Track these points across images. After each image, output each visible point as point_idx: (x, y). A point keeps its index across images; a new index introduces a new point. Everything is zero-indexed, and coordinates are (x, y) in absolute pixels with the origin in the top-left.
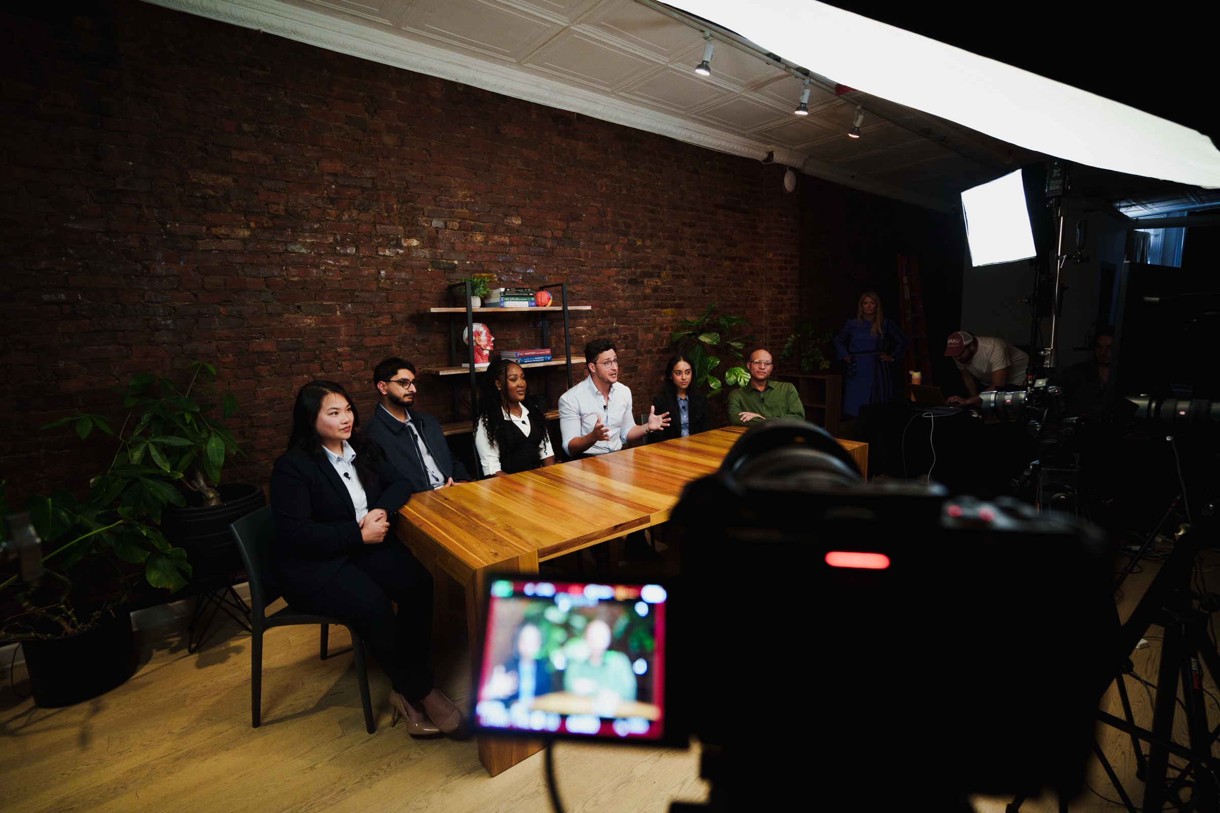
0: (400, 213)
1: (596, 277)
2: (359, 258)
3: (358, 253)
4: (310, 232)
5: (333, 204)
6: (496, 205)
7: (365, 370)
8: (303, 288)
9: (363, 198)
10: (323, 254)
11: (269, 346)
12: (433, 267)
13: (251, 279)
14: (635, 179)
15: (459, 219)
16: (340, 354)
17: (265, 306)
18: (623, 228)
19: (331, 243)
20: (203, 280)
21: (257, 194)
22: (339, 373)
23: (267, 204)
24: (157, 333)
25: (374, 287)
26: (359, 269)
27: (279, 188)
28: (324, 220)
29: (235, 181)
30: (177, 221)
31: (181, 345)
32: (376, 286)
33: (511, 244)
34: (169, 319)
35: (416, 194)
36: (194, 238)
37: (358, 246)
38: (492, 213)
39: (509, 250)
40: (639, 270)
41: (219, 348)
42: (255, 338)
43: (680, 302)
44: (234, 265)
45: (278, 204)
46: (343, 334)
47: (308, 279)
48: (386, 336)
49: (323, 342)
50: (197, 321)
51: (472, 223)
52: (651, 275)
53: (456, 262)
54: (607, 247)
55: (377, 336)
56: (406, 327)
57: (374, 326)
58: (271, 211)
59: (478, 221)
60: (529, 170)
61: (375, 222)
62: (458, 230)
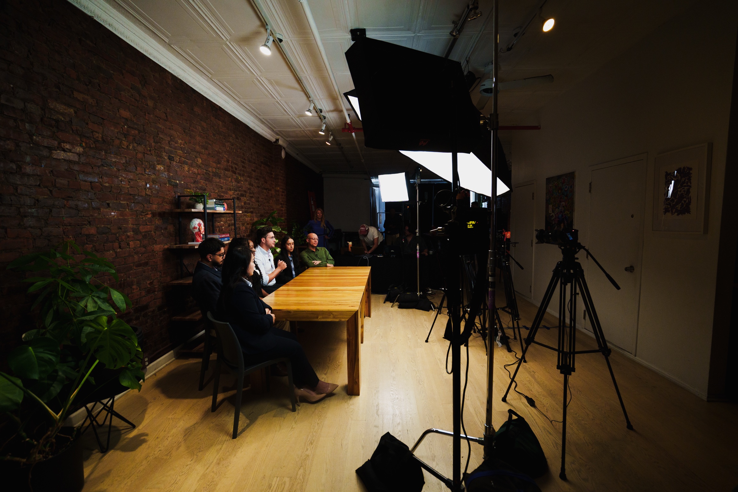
0: (155, 149)
1: (226, 195)
2: (137, 174)
3: (137, 171)
4: (114, 154)
5: (125, 138)
6: (192, 151)
7: (140, 247)
8: (110, 192)
9: (139, 137)
10: (120, 170)
11: (93, 231)
12: (169, 184)
13: (83, 182)
14: (238, 144)
15: (179, 156)
16: (128, 237)
17: (91, 202)
18: (235, 170)
19: (124, 163)
20: (55, 180)
21: (87, 124)
22: (128, 249)
23: (92, 132)
24: (25, 219)
25: (144, 194)
26: (138, 181)
27: (99, 123)
28: (121, 147)
29: (75, 112)
30: (40, 135)
31: (40, 229)
32: (144, 193)
34: (33, 208)
35: (161, 138)
36: (50, 149)
37: (136, 167)
38: (191, 155)
39: (197, 177)
40: (240, 193)
41: (64, 231)
42: (85, 224)
43: (252, 210)
44: (74, 171)
45: (98, 133)
46: (130, 223)
47: (113, 185)
48: (149, 225)
49: (121, 229)
50: (51, 211)
51: (184, 159)
52: (242, 195)
53: (178, 182)
54: (230, 179)
55: (145, 225)
56: (158, 220)
57: (144, 219)
58: (95, 137)
59: (186, 159)
60: (204, 133)
61: (144, 153)
62: (178, 163)
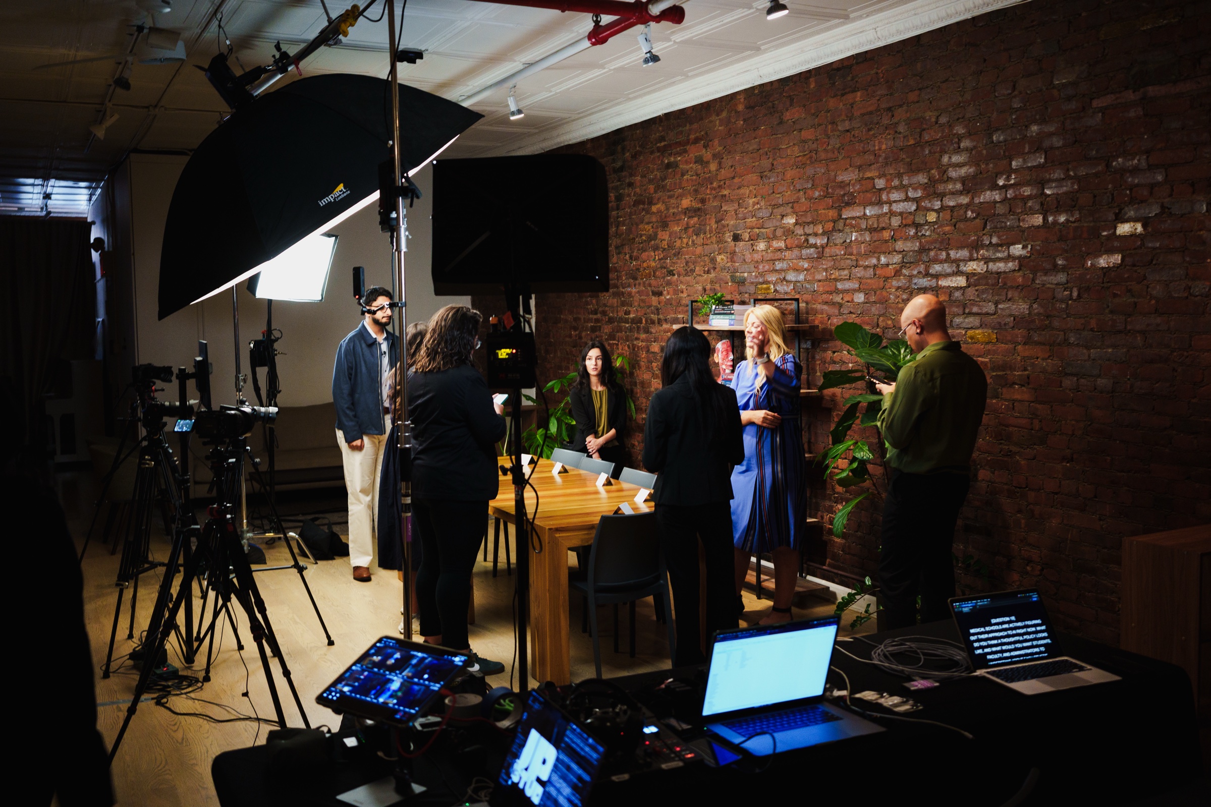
0: (716, 232)
1: (869, 281)
5: (685, 233)
6: (776, 207)
10: (680, 276)
12: (732, 281)
19: (684, 266)
23: (661, 241)
26: (694, 287)
33: (788, 248)
35: (725, 211)
38: (772, 217)
39: (785, 256)
51: (757, 230)
53: (746, 275)
54: (886, 235)
59: (762, 228)
61: (703, 244)
62: (749, 241)
